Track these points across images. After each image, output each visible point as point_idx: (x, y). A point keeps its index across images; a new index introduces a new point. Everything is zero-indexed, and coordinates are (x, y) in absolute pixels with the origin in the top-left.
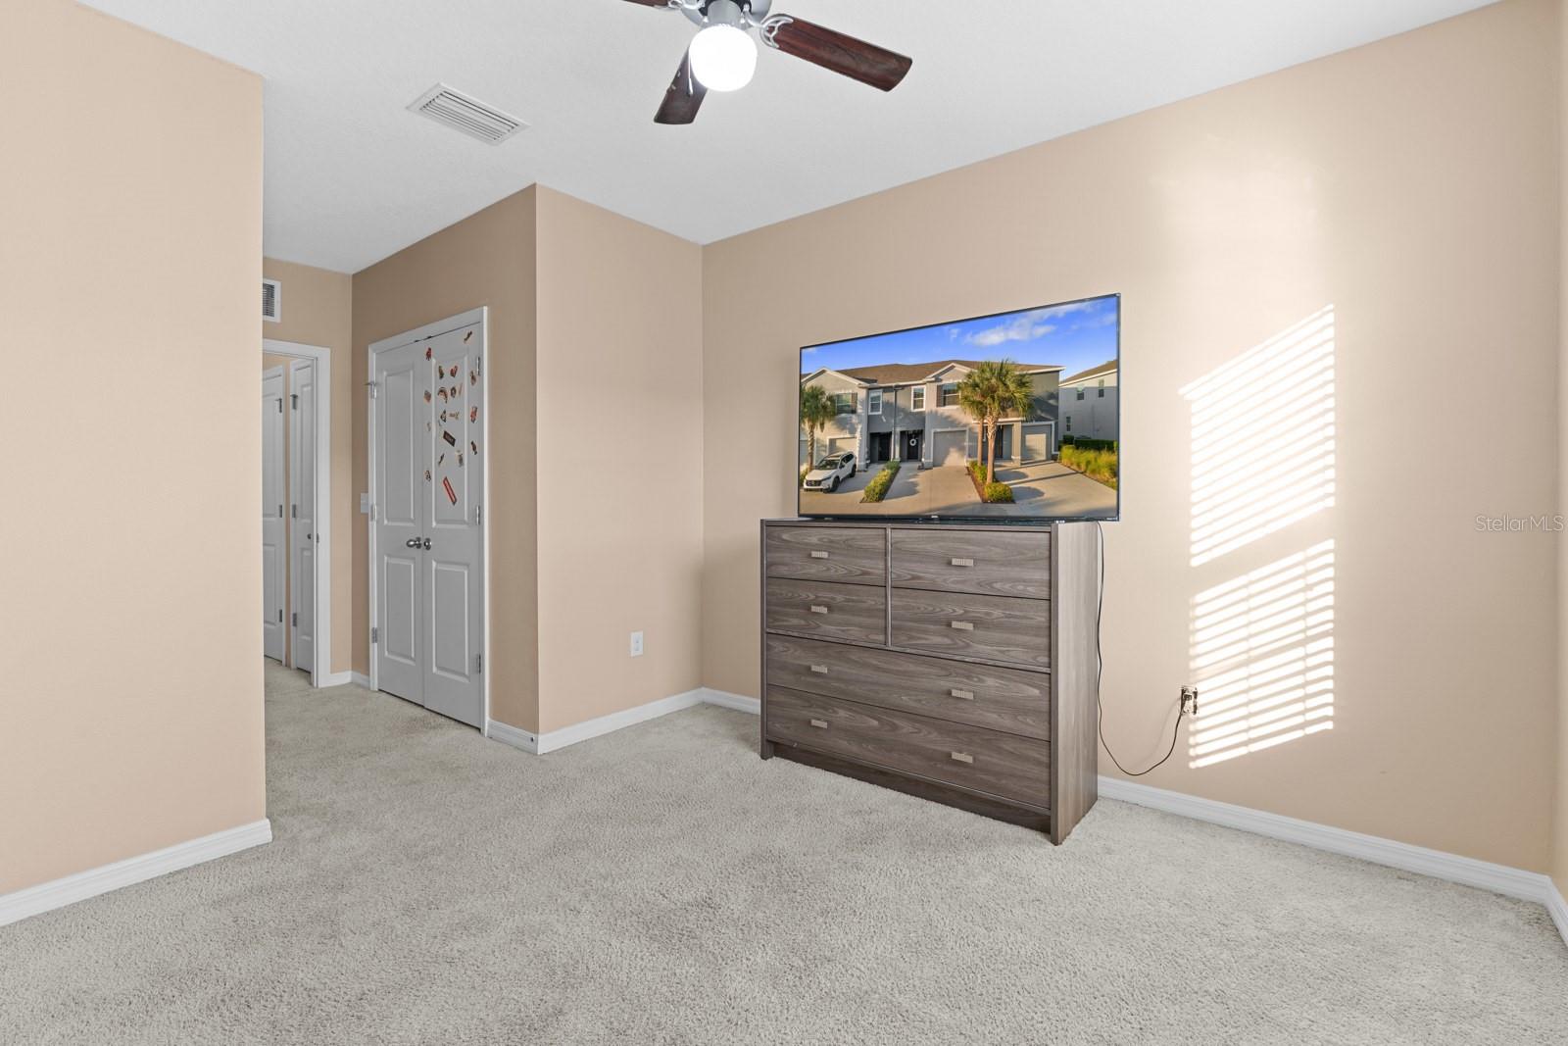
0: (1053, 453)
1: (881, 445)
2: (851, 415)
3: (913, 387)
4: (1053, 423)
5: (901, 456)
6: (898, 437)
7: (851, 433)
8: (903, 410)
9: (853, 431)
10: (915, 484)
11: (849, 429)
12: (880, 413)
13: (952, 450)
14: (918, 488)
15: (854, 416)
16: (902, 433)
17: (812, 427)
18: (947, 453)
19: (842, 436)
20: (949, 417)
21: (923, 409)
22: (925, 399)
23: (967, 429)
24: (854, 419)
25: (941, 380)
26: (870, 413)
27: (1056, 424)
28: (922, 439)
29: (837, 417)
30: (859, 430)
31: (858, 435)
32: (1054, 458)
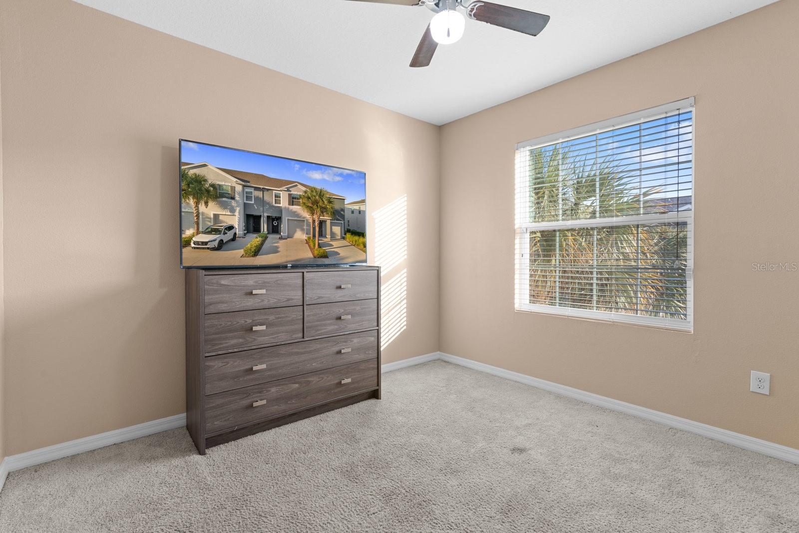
0: (343, 236)
1: (254, 222)
2: (231, 200)
3: (274, 191)
4: (343, 222)
5: (268, 230)
6: (265, 219)
7: (231, 212)
8: (268, 204)
9: (233, 211)
10: (277, 247)
11: (229, 209)
12: (253, 202)
13: (298, 230)
14: (279, 249)
15: (233, 201)
16: (268, 217)
17: (197, 204)
18: (295, 232)
19: (224, 213)
20: (295, 212)
21: (281, 205)
22: (281, 199)
23: (305, 219)
24: (233, 203)
25: (291, 191)
26: (245, 201)
27: (344, 223)
28: (281, 222)
29: (218, 199)
30: (237, 211)
31: (237, 213)
32: (343, 238)
